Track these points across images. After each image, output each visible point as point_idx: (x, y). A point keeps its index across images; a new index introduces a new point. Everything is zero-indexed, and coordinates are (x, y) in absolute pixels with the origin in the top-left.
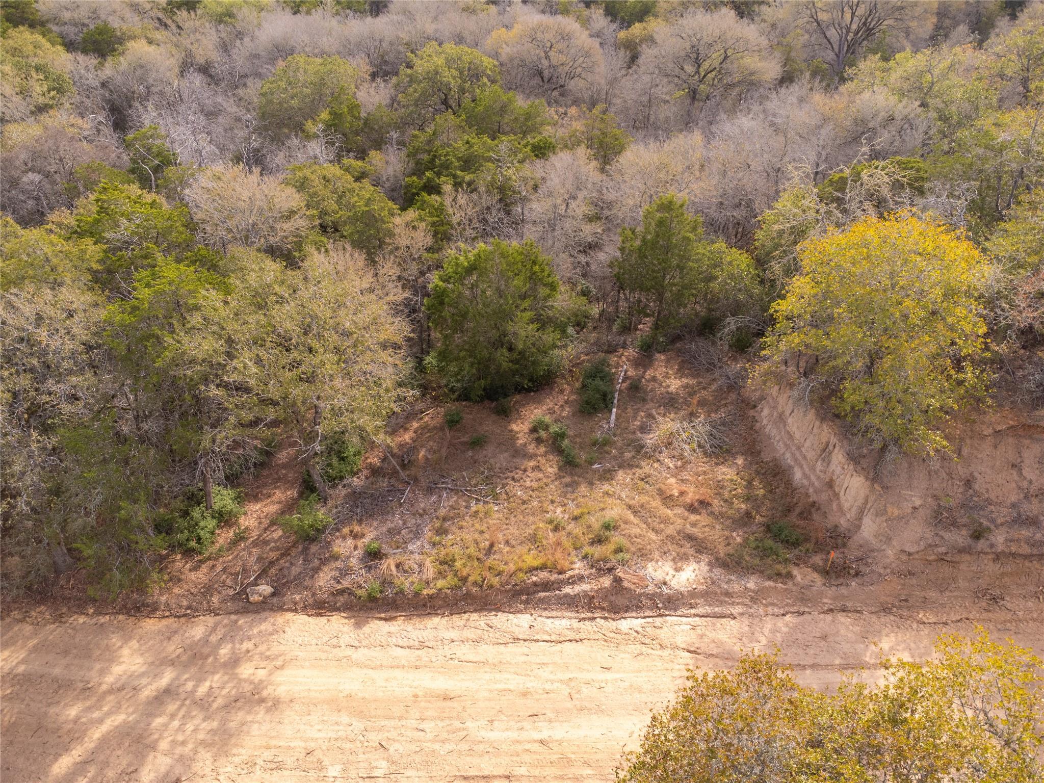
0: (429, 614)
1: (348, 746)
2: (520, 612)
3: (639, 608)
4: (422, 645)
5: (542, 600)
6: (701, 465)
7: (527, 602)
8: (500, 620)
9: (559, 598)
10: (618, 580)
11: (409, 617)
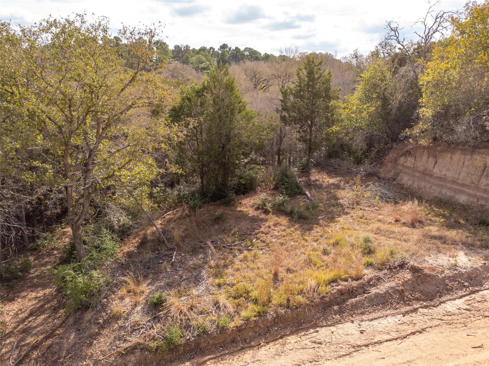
0: (242, 349)
2: (339, 322)
8: (324, 334)
9: (370, 300)
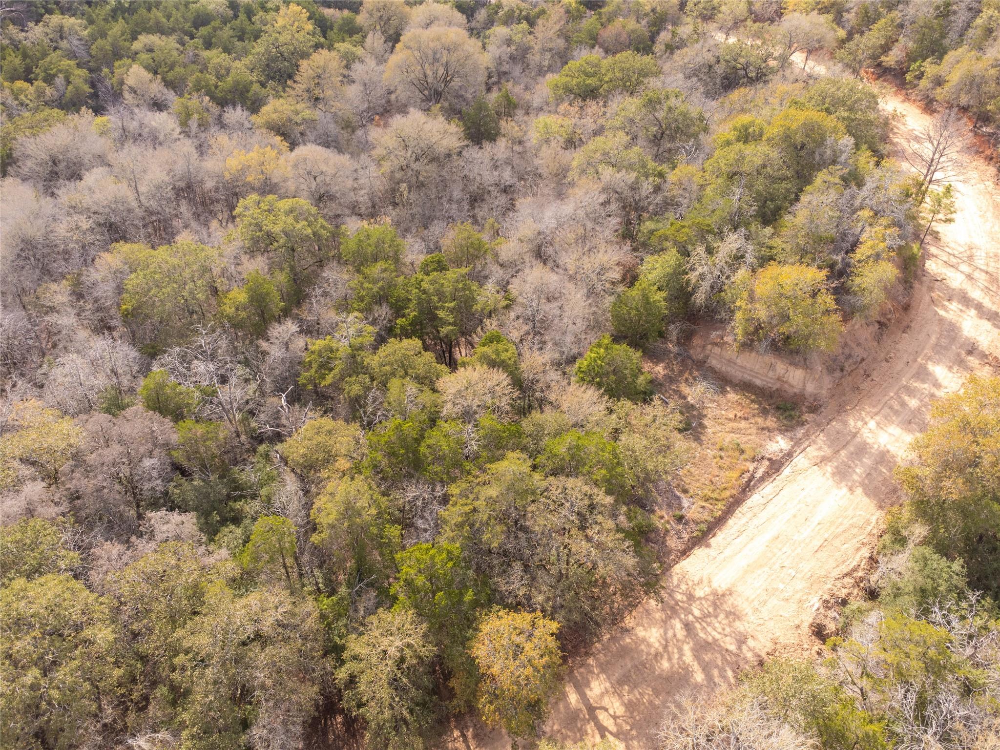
1: (773, 577)
2: (752, 495)
3: (783, 464)
4: (741, 533)
5: (754, 486)
6: (722, 400)
7: (750, 491)
8: (749, 503)
9: (758, 480)
10: (769, 460)
11: (720, 529)
